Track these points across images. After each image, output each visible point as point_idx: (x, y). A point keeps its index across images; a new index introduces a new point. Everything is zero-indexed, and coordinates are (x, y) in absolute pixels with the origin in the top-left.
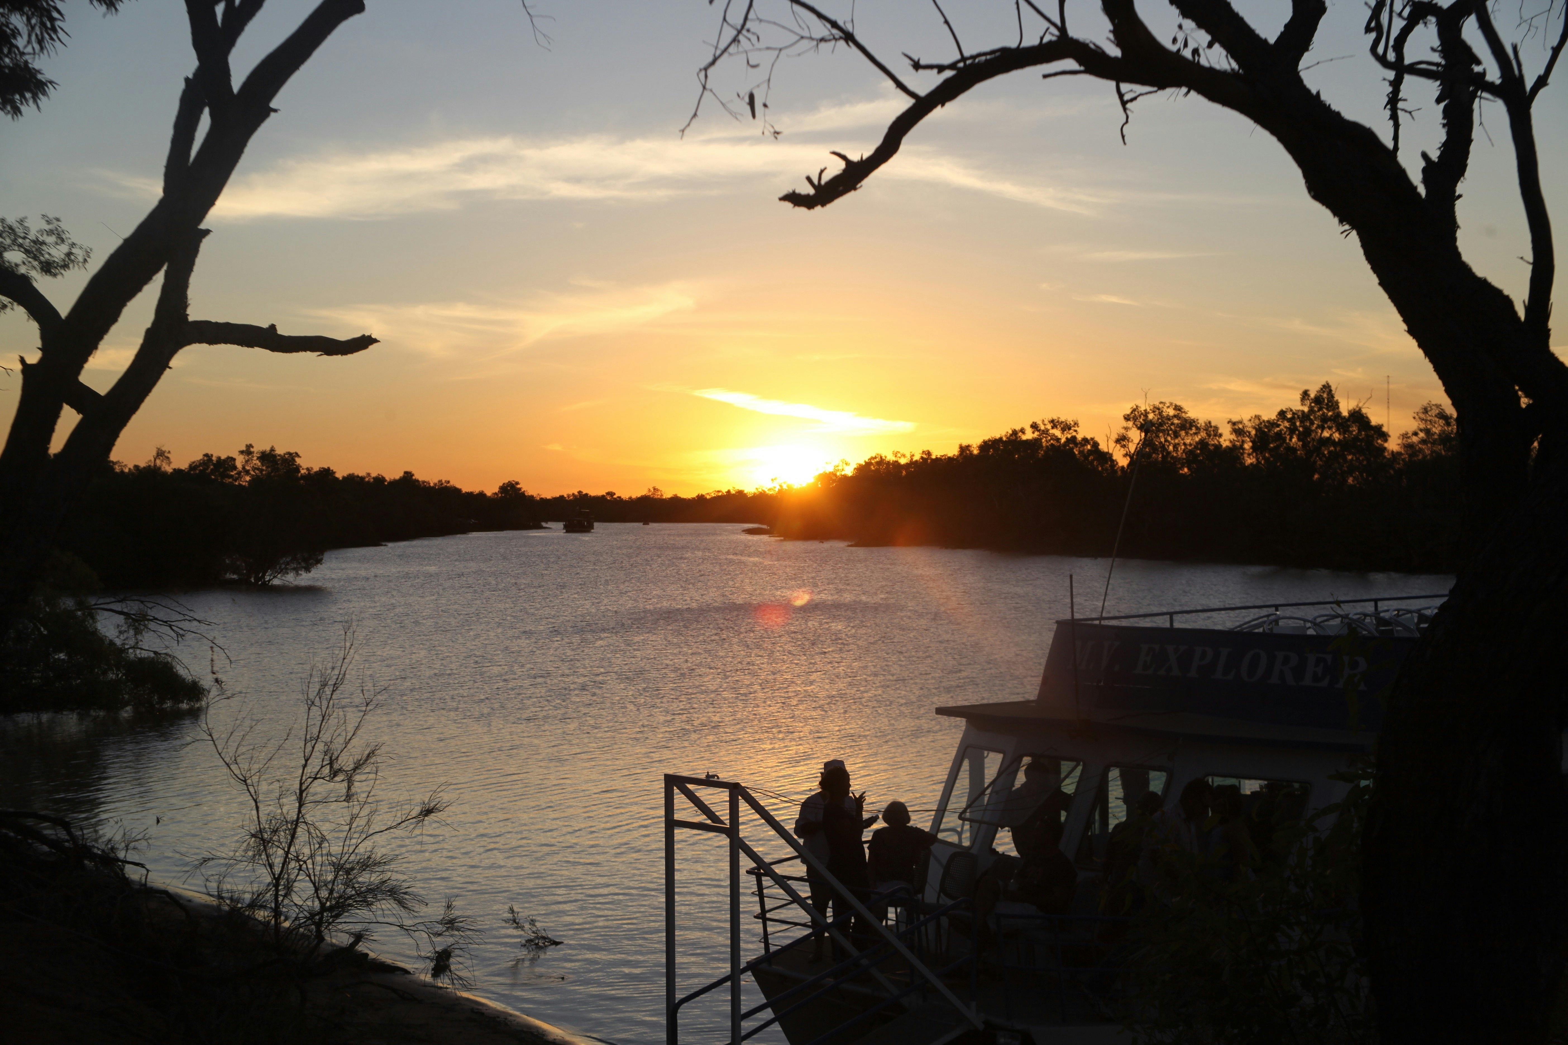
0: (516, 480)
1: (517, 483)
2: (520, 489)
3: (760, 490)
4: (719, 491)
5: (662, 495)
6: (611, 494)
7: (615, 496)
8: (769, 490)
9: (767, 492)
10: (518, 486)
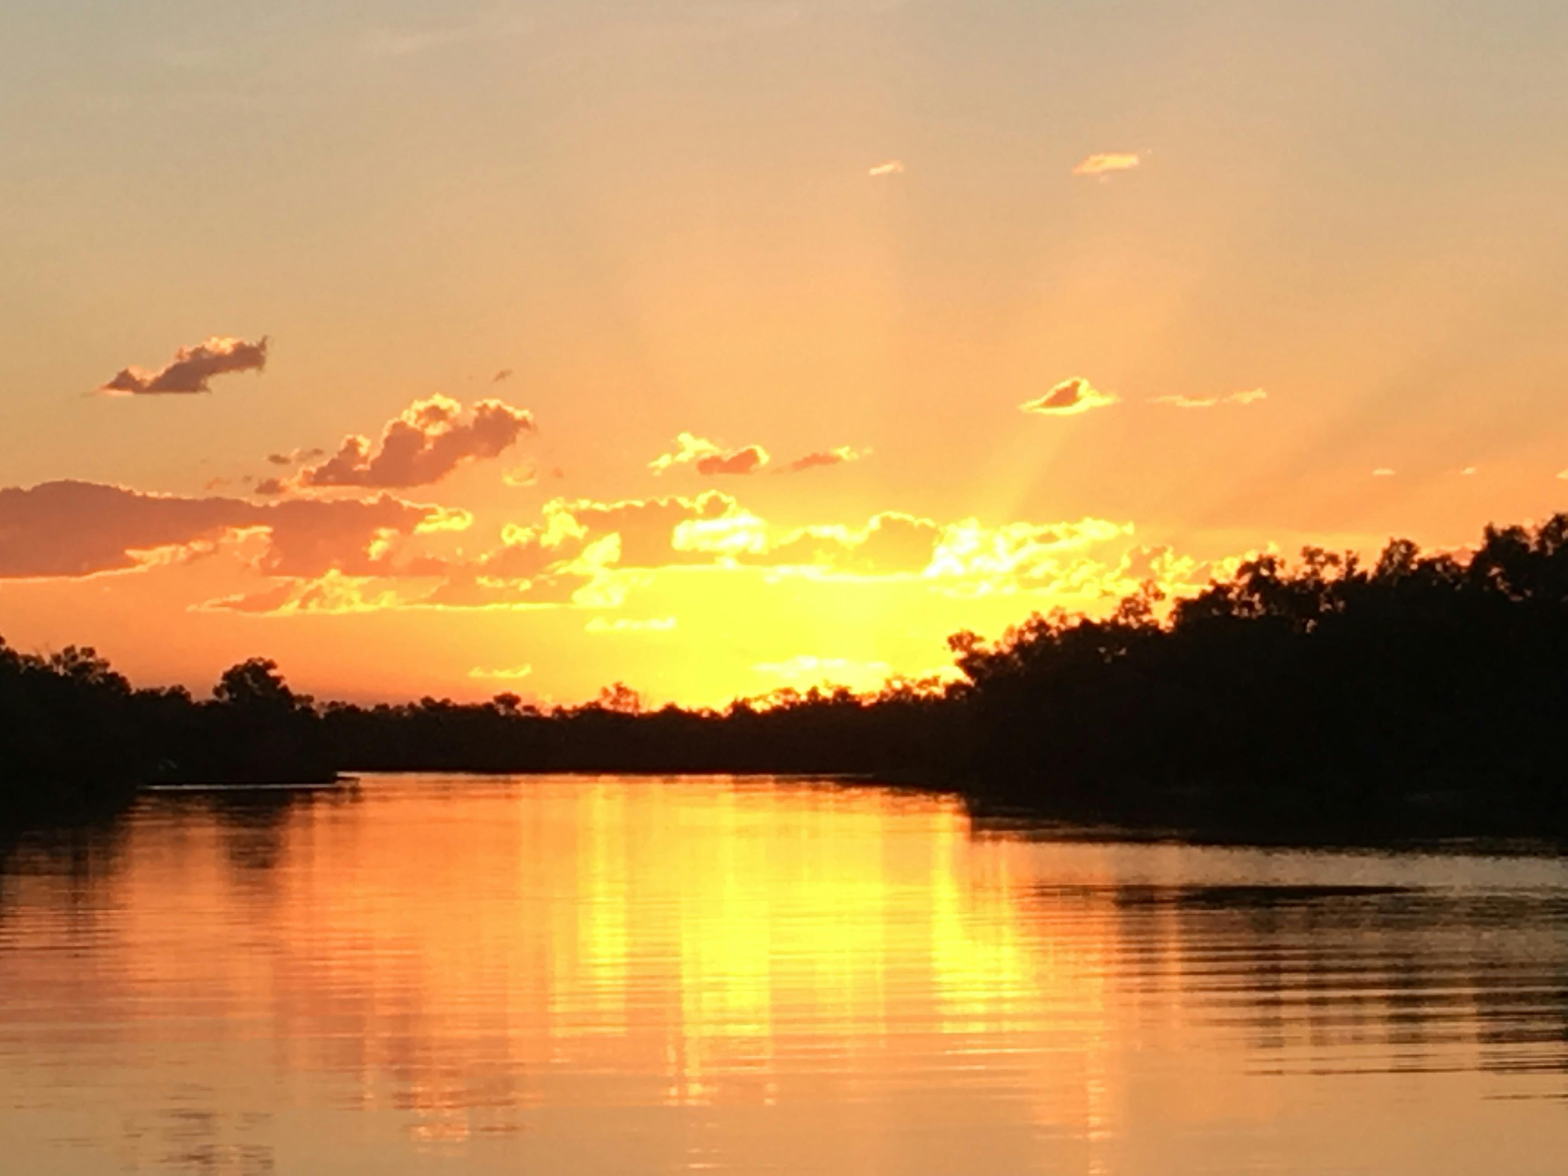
0: (267, 658)
1: (270, 665)
2: (277, 680)
3: (898, 685)
4: (787, 691)
5: (637, 706)
6: (509, 700)
7: (518, 707)
8: (923, 684)
9: (916, 691)
10: (272, 673)
